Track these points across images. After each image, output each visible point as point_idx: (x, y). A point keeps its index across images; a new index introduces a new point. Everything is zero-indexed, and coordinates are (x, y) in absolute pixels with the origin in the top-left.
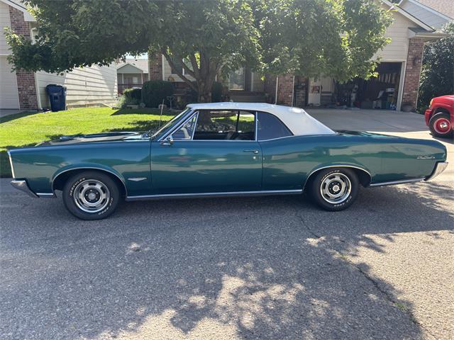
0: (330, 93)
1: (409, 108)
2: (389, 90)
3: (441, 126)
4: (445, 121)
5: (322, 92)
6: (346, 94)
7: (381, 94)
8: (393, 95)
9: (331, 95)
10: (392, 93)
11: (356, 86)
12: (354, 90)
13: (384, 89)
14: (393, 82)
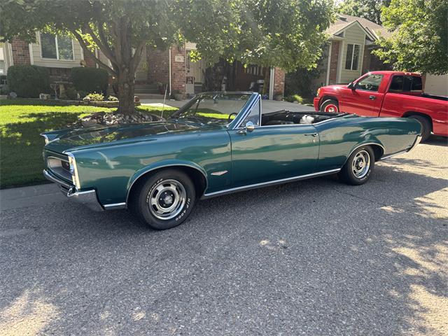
0: (201, 83)
1: (280, 97)
2: (260, 81)
3: (330, 111)
4: (333, 106)
5: (195, 83)
6: (216, 85)
7: (252, 85)
8: (264, 86)
9: (201, 85)
10: (262, 84)
11: (225, 78)
12: (223, 82)
13: (255, 81)
14: (262, 75)
